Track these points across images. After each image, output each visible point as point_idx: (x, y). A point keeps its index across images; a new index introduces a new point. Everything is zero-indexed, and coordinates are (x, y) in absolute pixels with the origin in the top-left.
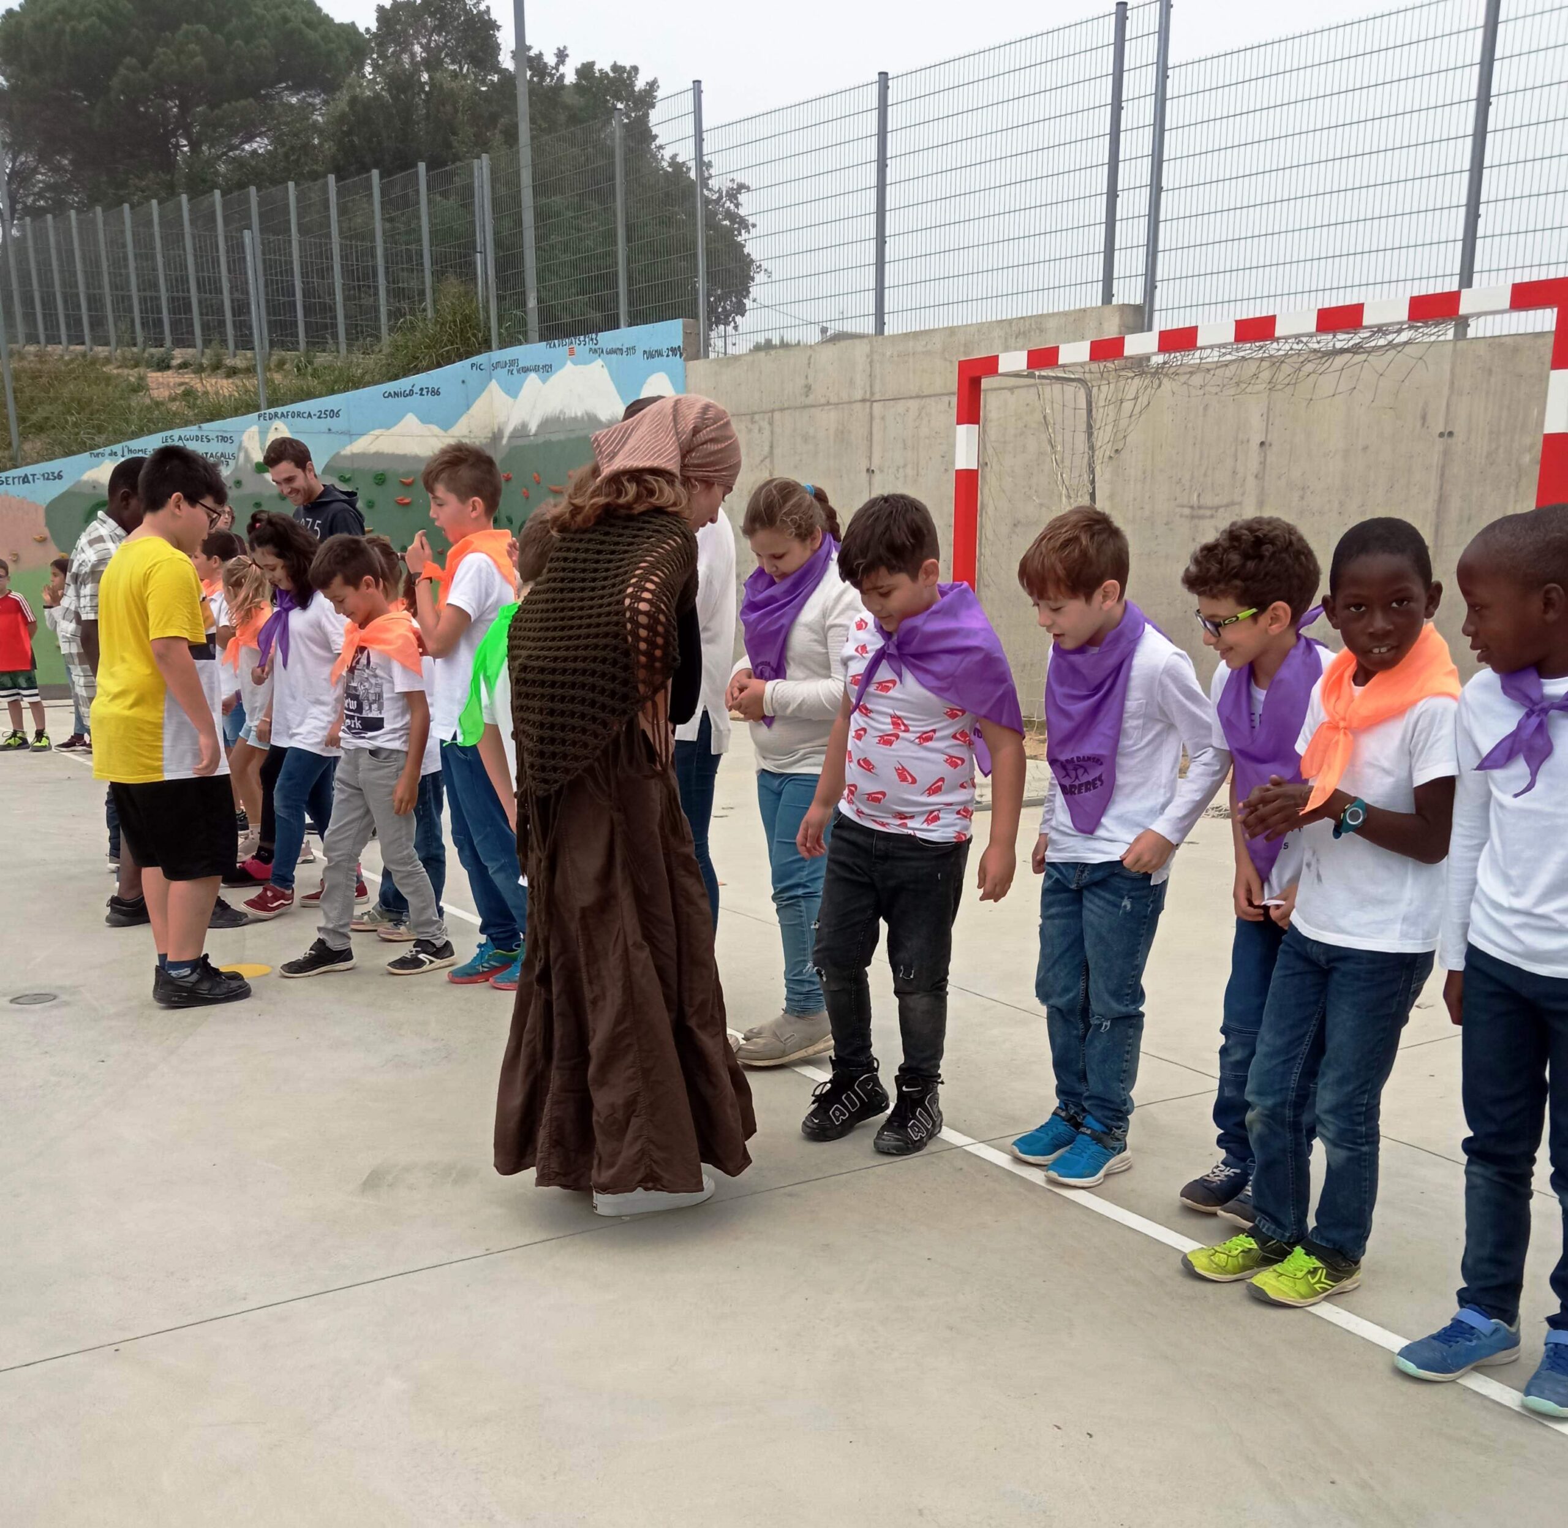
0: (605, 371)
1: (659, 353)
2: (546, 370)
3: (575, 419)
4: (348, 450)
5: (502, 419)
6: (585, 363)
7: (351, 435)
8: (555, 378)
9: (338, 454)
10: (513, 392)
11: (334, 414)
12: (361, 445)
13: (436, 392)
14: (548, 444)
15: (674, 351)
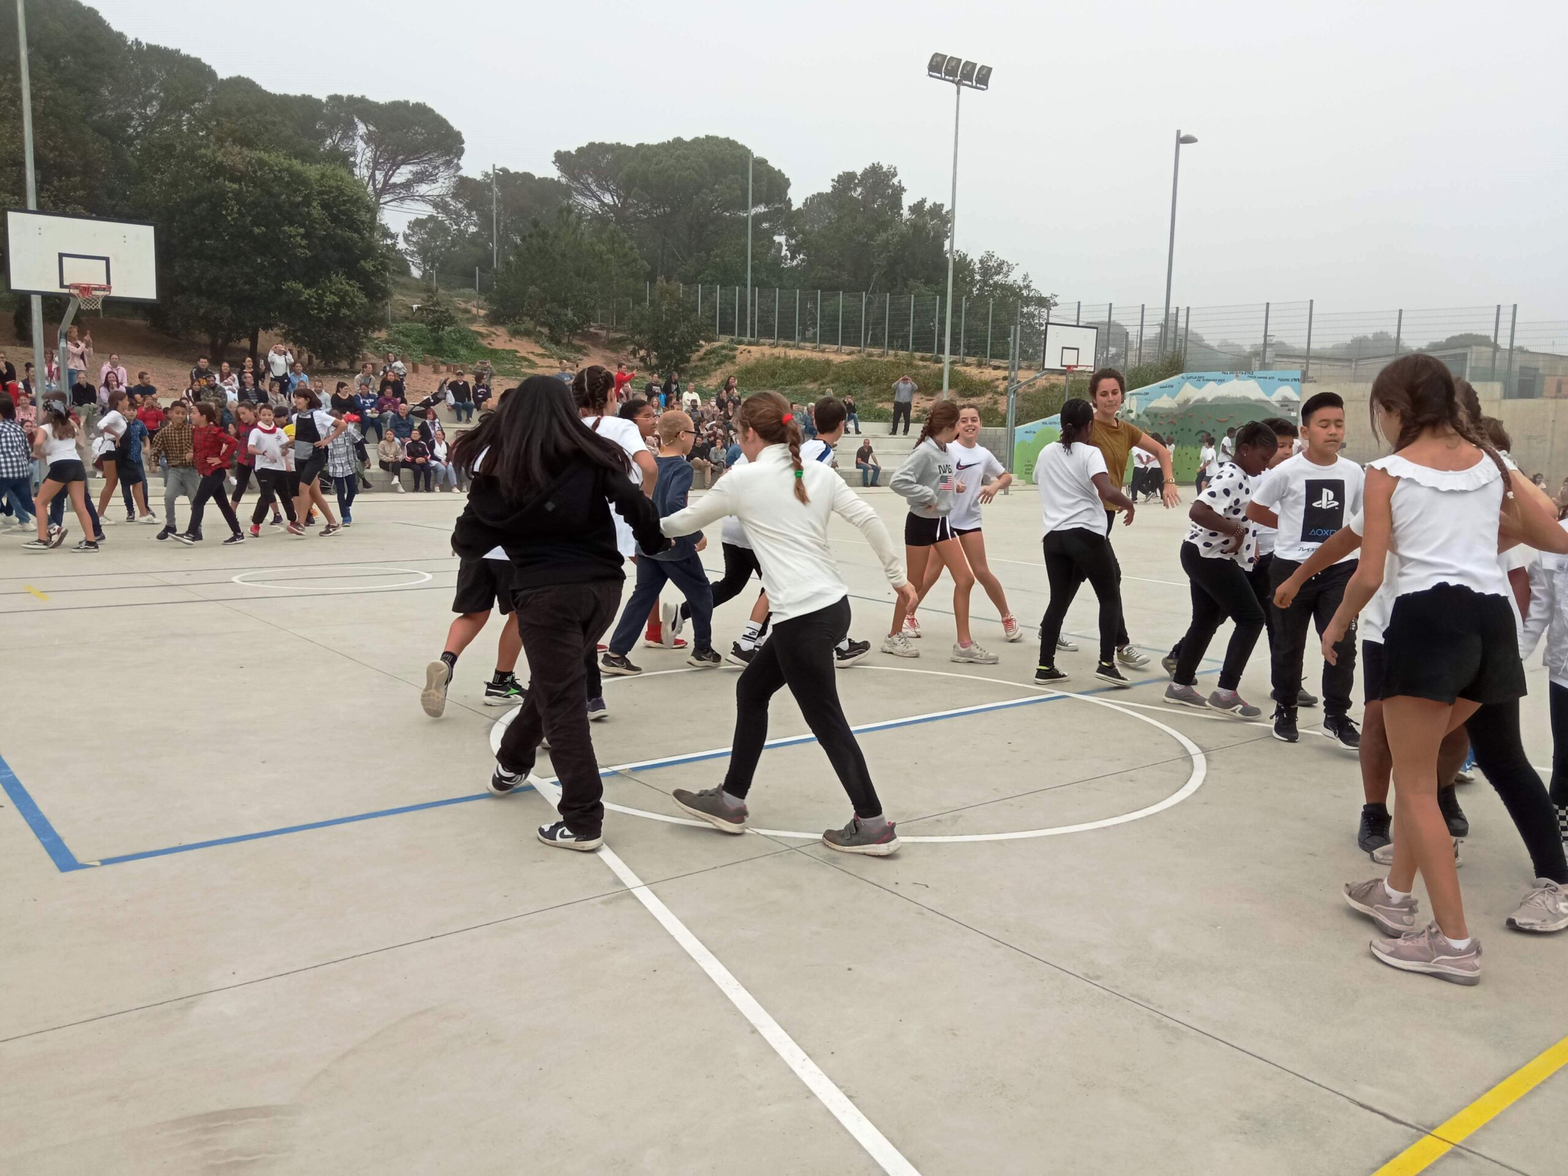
0: (1256, 385)
1: (1288, 380)
2: (1221, 381)
3: (1236, 398)
4: (1150, 406)
5: (1189, 395)
6: (1244, 380)
7: (1151, 400)
8: (1224, 385)
9: (1146, 408)
10: (1200, 387)
11: (1147, 394)
12: (1153, 404)
13: (1172, 386)
14: (1218, 406)
15: (1295, 380)
